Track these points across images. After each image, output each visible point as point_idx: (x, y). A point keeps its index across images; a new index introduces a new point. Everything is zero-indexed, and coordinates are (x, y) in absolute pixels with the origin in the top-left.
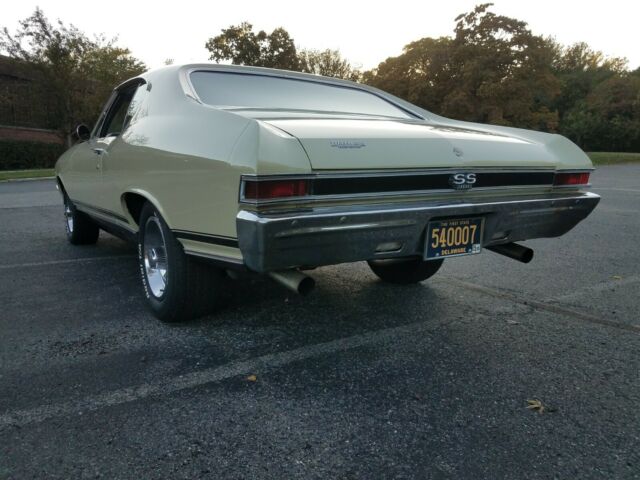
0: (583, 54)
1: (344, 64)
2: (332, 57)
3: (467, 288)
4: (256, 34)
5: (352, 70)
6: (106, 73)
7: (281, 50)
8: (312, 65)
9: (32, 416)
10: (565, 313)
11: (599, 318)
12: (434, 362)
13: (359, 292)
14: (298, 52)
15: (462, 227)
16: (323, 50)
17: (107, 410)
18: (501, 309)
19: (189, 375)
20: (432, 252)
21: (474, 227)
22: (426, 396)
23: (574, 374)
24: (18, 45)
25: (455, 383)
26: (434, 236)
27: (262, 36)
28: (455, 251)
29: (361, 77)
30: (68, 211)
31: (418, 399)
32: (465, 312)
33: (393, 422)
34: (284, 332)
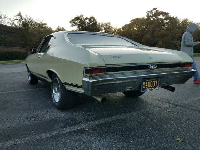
0: (187, 22)
1: (112, 27)
2: (108, 25)
3: (154, 99)
4: (85, 18)
5: (114, 28)
6: (40, 31)
7: (92, 23)
8: (102, 27)
9: (20, 141)
10: (186, 107)
11: (197, 109)
12: (144, 125)
13: (119, 100)
14: (98, 23)
15: (153, 81)
16: (105, 23)
17: (43, 139)
18: (165, 106)
19: (67, 128)
20: (143, 89)
21: (157, 81)
22: (142, 136)
23: (190, 129)
24: (14, 23)
25: (152, 132)
26: (144, 84)
27: (87, 19)
28: (151, 89)
29: (117, 30)
30: (29, 74)
31: (140, 137)
32: (154, 107)
33: (132, 145)
34: (96, 113)
